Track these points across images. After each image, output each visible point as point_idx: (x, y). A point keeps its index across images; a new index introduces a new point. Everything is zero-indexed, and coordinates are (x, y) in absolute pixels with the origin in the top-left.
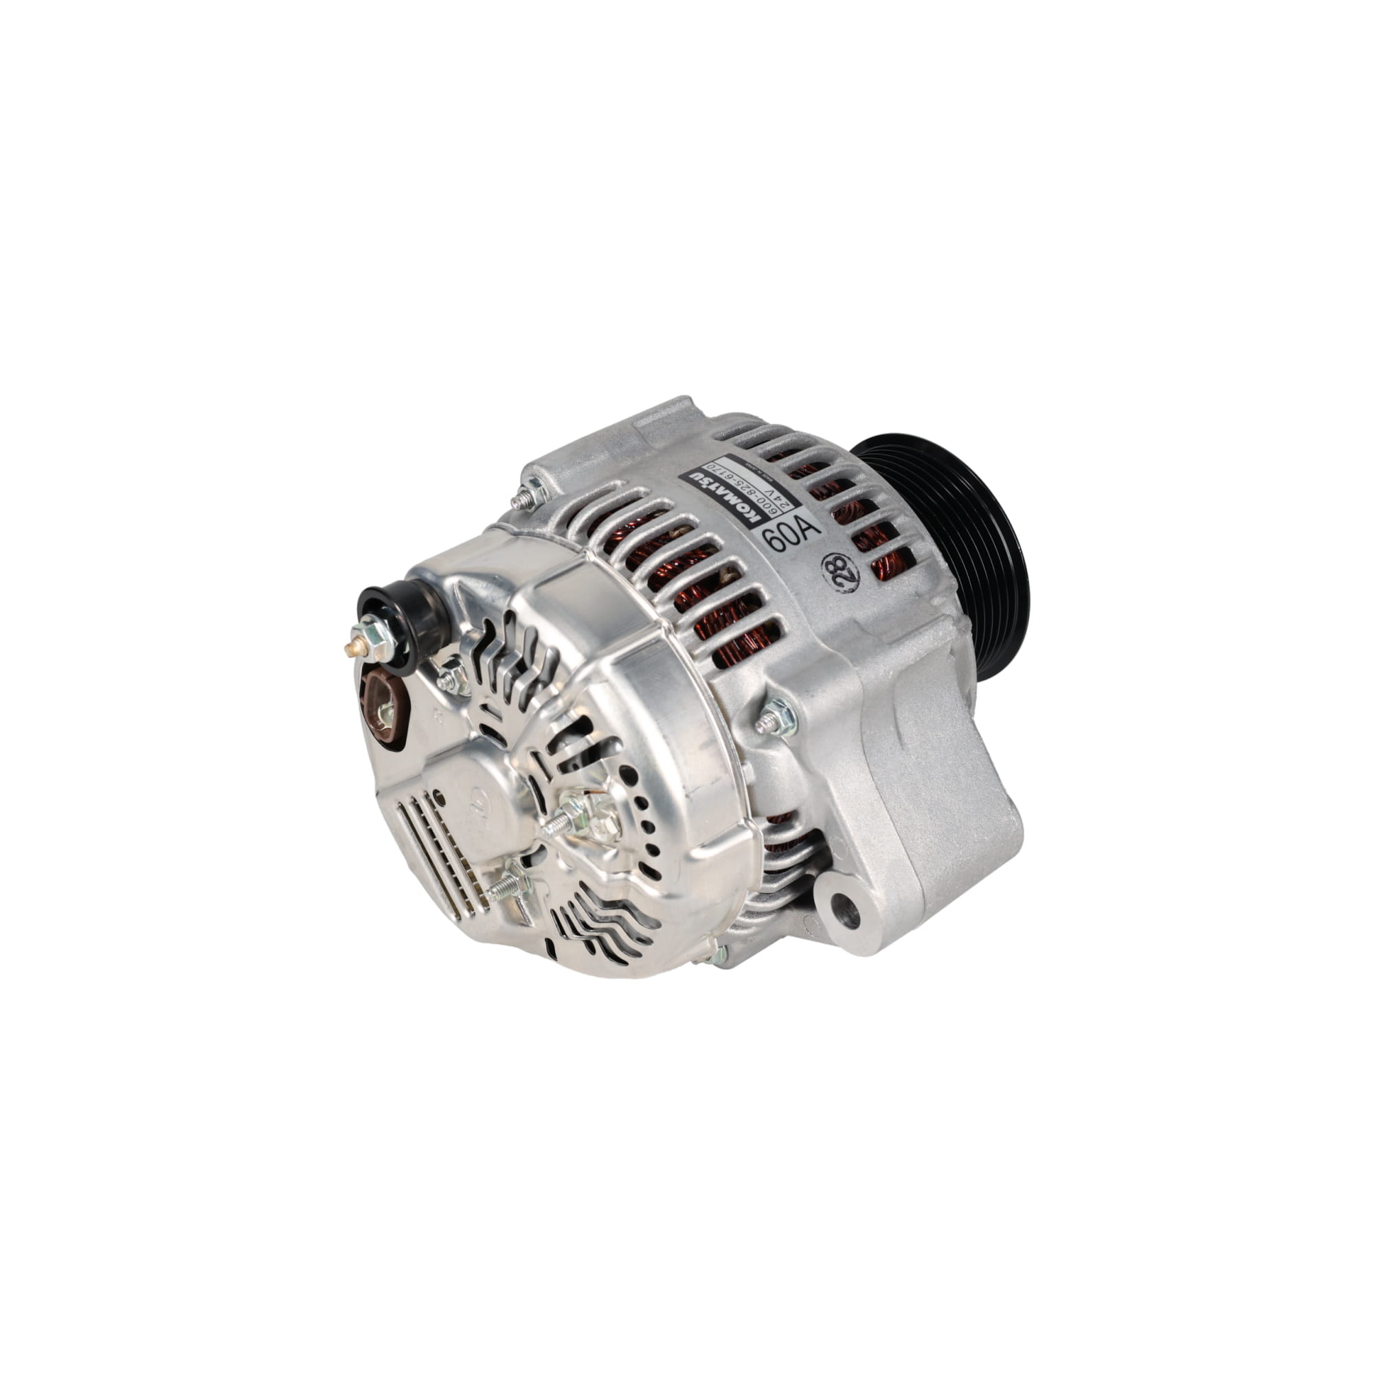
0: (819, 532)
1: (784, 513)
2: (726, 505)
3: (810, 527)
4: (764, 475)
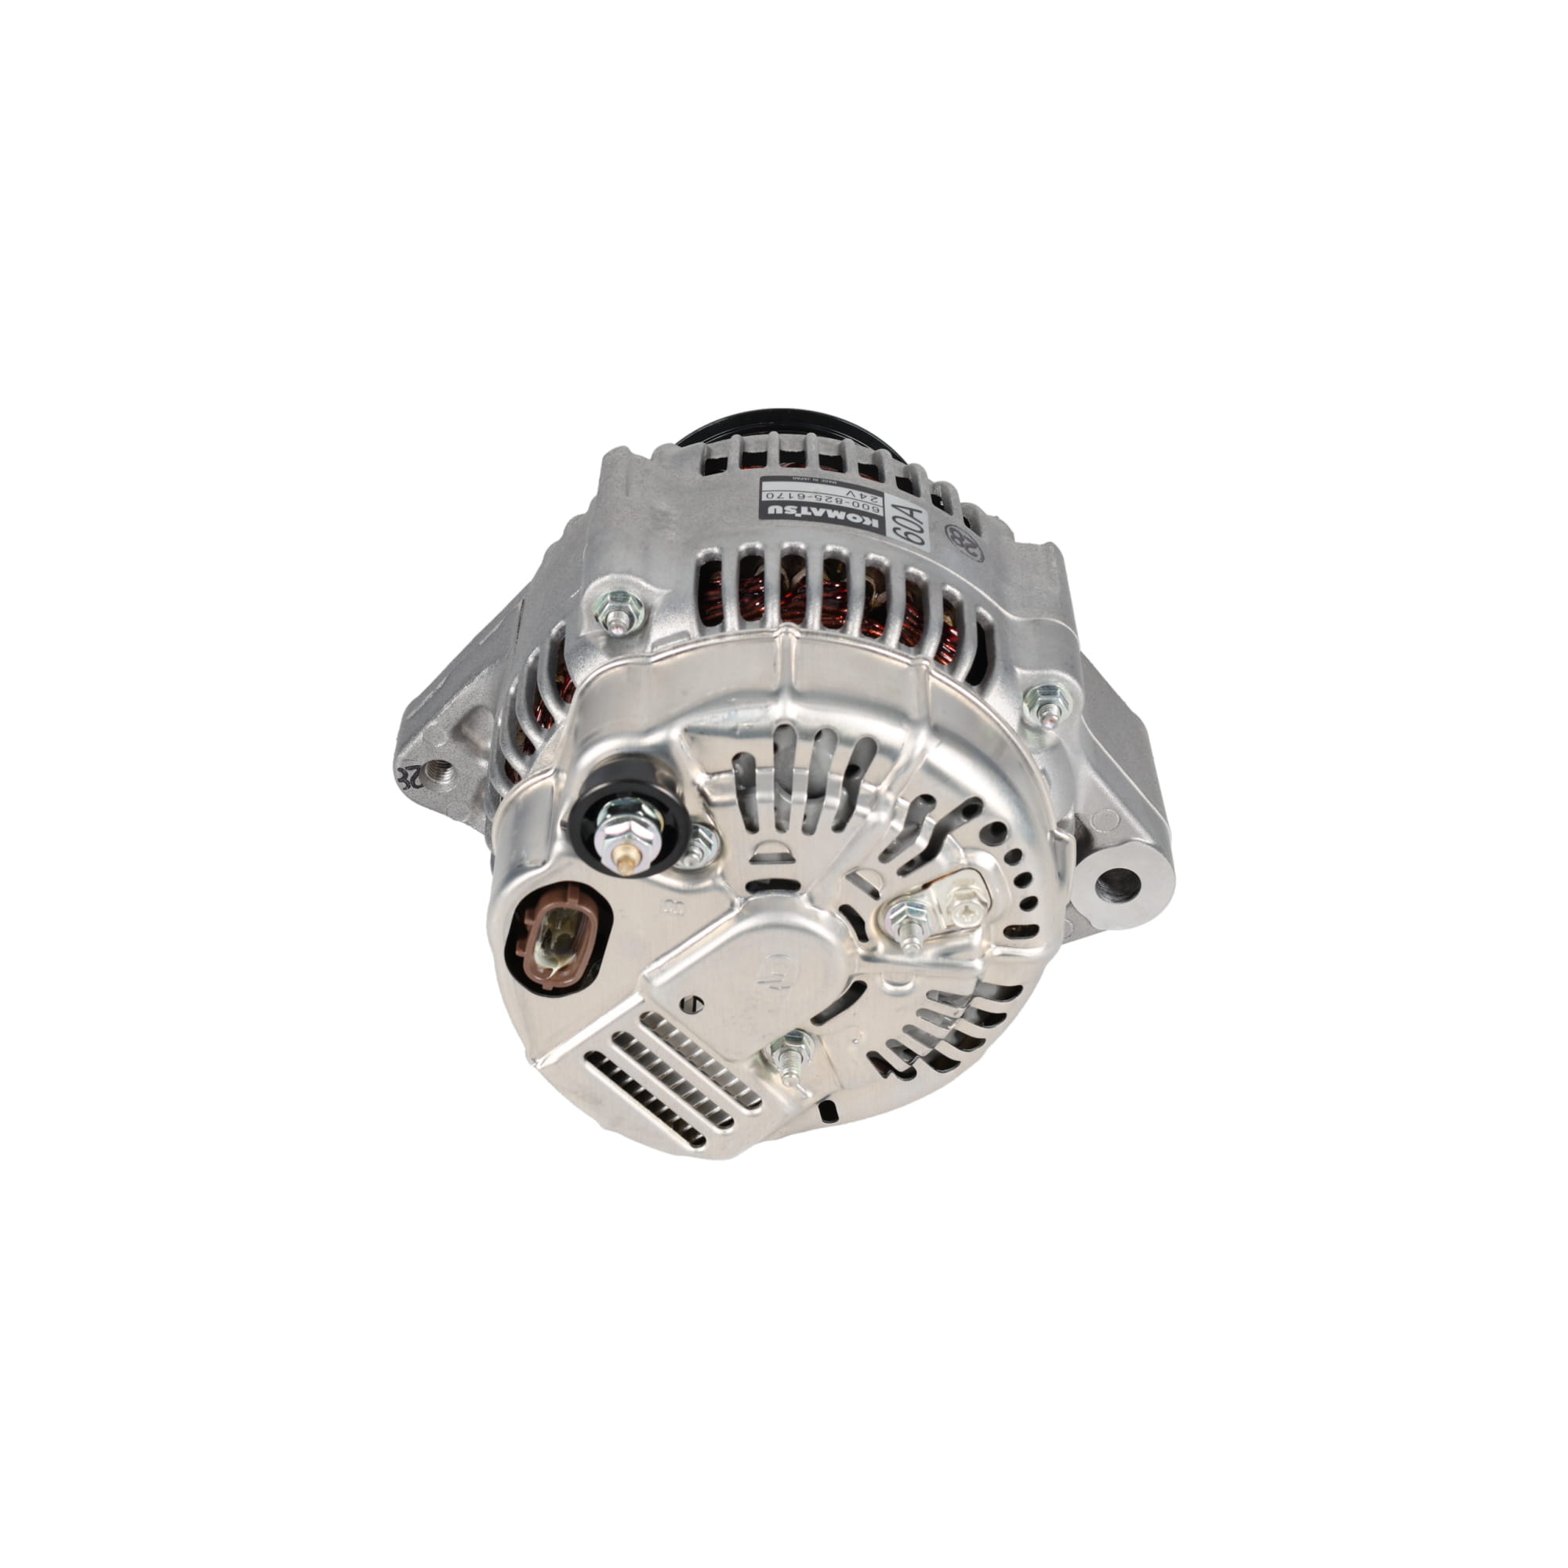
2: (836, 521)
3: (912, 510)
4: (823, 481)
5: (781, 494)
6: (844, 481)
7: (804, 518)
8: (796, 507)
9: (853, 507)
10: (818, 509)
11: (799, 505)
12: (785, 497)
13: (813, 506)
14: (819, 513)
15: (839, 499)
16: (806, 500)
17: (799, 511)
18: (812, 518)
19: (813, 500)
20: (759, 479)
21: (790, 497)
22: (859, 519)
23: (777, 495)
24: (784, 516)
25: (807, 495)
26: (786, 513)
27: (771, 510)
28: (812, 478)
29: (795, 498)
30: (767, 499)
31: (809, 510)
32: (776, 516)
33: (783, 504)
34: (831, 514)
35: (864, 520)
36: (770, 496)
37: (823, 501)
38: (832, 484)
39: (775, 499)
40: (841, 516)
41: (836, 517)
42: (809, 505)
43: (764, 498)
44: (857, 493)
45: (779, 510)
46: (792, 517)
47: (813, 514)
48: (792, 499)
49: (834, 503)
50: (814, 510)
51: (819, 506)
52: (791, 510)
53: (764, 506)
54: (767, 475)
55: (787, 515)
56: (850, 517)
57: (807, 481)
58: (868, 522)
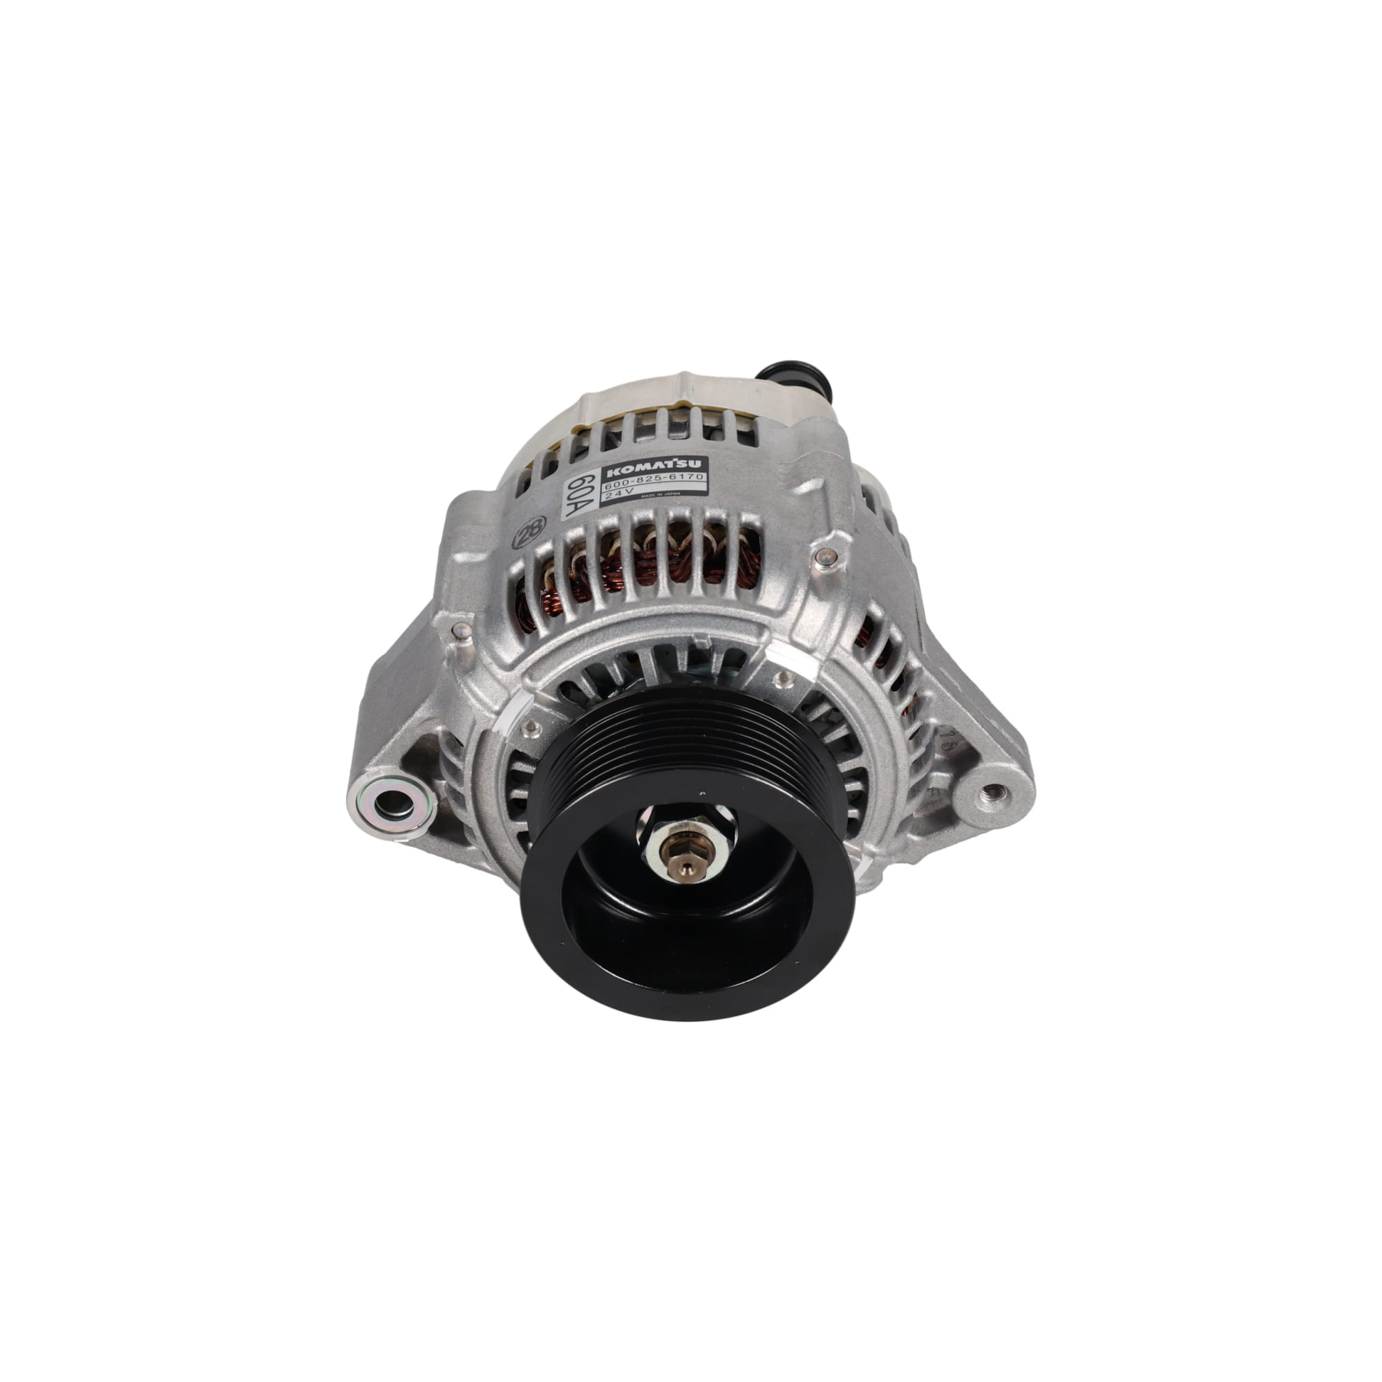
0: (567, 516)
1: (601, 493)
2: (643, 461)
3: (576, 509)
4: (653, 495)
5: (690, 478)
6: (634, 501)
7: (670, 458)
8: (678, 466)
9: (628, 479)
10: (658, 467)
11: (675, 469)
12: (686, 475)
13: (663, 469)
14: (659, 465)
15: (640, 482)
16: (668, 475)
17: (675, 464)
18: (663, 459)
19: (662, 475)
20: (710, 493)
21: (682, 475)
22: (624, 471)
23: (694, 478)
24: (687, 458)
25: (668, 479)
26: (686, 461)
27: (698, 464)
28: (663, 496)
29: (678, 474)
30: (702, 474)
31: (666, 465)
32: (695, 458)
33: (688, 469)
34: (648, 466)
35: (620, 471)
36: (700, 477)
37: (653, 476)
38: (646, 494)
39: (696, 474)
40: (640, 467)
41: (643, 465)
42: (666, 470)
43: (705, 475)
44: (624, 494)
45: (691, 464)
46: (681, 458)
47: (663, 462)
48: (681, 473)
49: (645, 477)
50: (662, 466)
51: (659, 471)
52: (682, 464)
53: (705, 468)
54: (703, 497)
55: (685, 459)
56: (631, 468)
57: (667, 492)
58: (616, 472)
